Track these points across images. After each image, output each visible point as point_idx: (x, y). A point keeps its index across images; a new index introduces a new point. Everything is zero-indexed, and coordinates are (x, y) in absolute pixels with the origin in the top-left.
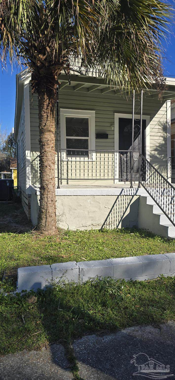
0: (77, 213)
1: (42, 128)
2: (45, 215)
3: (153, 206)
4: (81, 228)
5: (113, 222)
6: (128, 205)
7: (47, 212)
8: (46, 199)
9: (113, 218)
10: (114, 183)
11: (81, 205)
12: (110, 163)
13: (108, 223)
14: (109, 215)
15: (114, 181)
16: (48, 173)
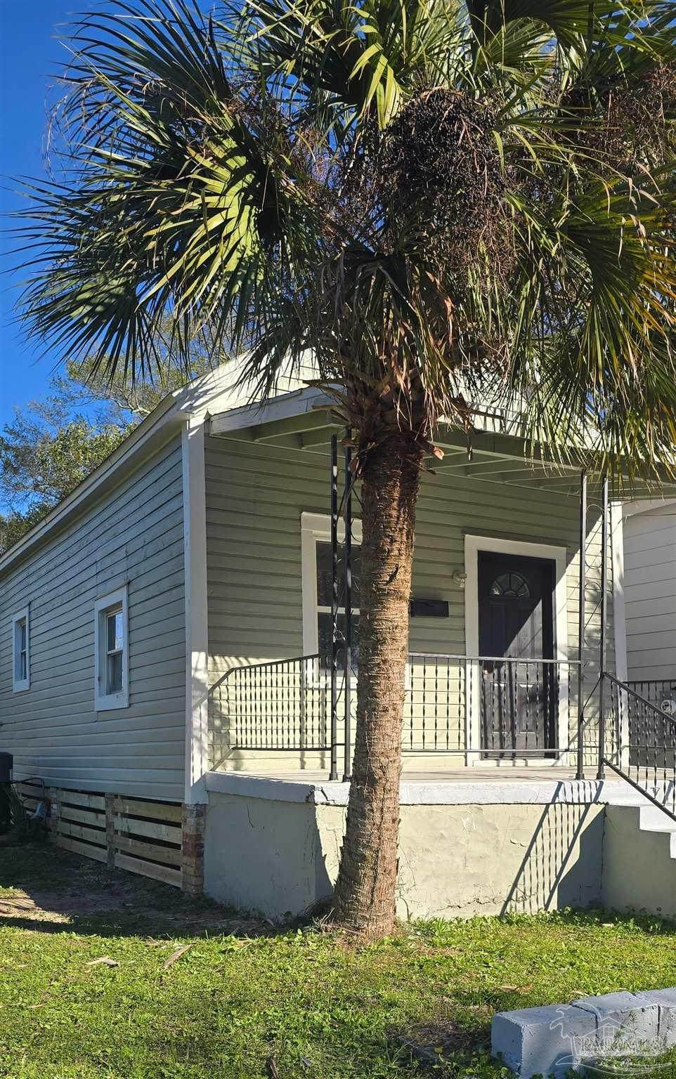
0: (431, 863)
1: (379, 589)
2: (372, 869)
3: (669, 834)
4: (443, 912)
5: (534, 890)
6: (575, 835)
7: (377, 856)
8: (377, 814)
9: (534, 877)
10: (466, 765)
11: (442, 836)
12: (454, 698)
13: (520, 894)
14: (522, 869)
15: (466, 757)
16: (389, 732)
